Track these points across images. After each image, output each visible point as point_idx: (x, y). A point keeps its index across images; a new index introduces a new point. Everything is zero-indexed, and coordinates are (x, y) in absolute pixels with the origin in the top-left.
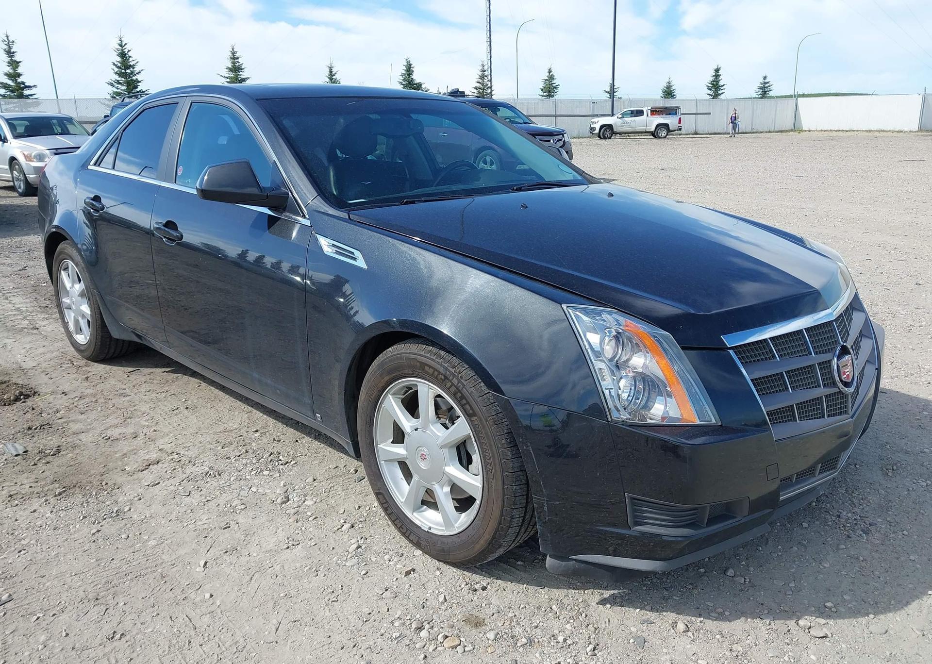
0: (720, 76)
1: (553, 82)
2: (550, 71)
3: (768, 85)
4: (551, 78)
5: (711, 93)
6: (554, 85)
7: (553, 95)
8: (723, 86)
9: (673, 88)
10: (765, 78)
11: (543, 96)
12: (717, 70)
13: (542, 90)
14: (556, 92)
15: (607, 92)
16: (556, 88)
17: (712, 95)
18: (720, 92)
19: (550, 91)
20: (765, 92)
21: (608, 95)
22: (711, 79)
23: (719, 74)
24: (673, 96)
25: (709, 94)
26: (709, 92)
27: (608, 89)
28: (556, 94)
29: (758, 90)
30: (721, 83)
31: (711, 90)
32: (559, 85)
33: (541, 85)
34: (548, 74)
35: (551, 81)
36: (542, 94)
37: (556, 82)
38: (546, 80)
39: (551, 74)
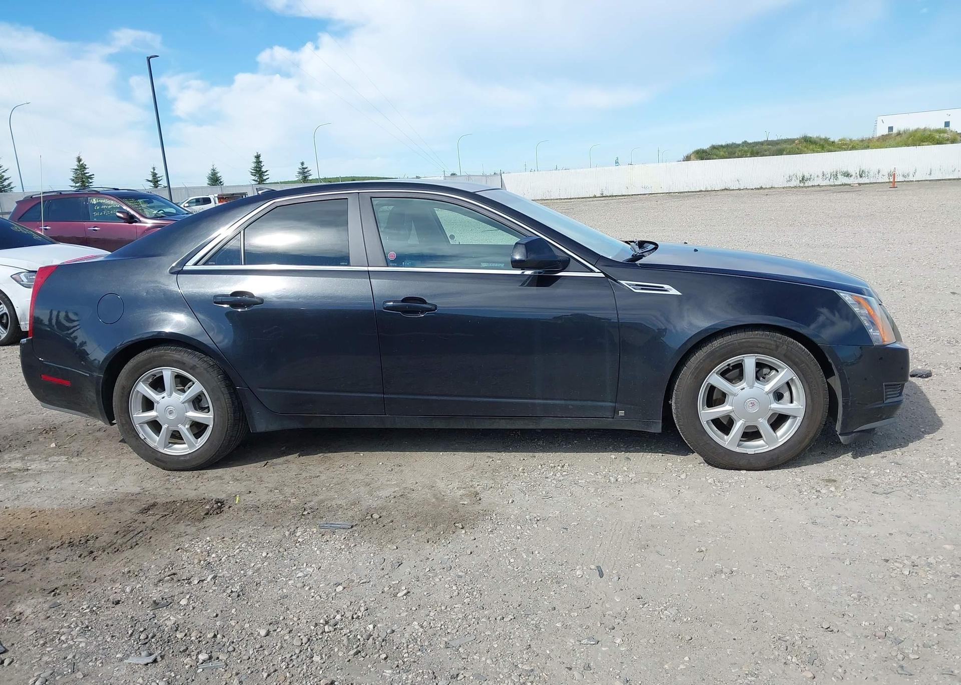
0: (261, 162)
1: (85, 172)
2: (79, 160)
3: (306, 170)
4: (82, 167)
5: (256, 179)
6: (87, 175)
7: (88, 186)
8: (266, 172)
9: (219, 175)
10: (302, 164)
11: (76, 187)
12: (258, 157)
13: (73, 180)
14: (91, 183)
15: (149, 181)
16: (91, 178)
17: (257, 181)
18: (265, 178)
19: (83, 182)
20: (306, 177)
21: (152, 184)
22: (254, 165)
23: (260, 160)
24: (220, 183)
25: (253, 180)
26: (254, 178)
27: (151, 178)
28: (91, 184)
29: (298, 175)
30: (264, 169)
31: (255, 175)
32: (93, 175)
33: (72, 175)
34: (77, 163)
35: (83, 171)
36: (74, 185)
37: (89, 171)
38: (76, 170)
39: (81, 163)
